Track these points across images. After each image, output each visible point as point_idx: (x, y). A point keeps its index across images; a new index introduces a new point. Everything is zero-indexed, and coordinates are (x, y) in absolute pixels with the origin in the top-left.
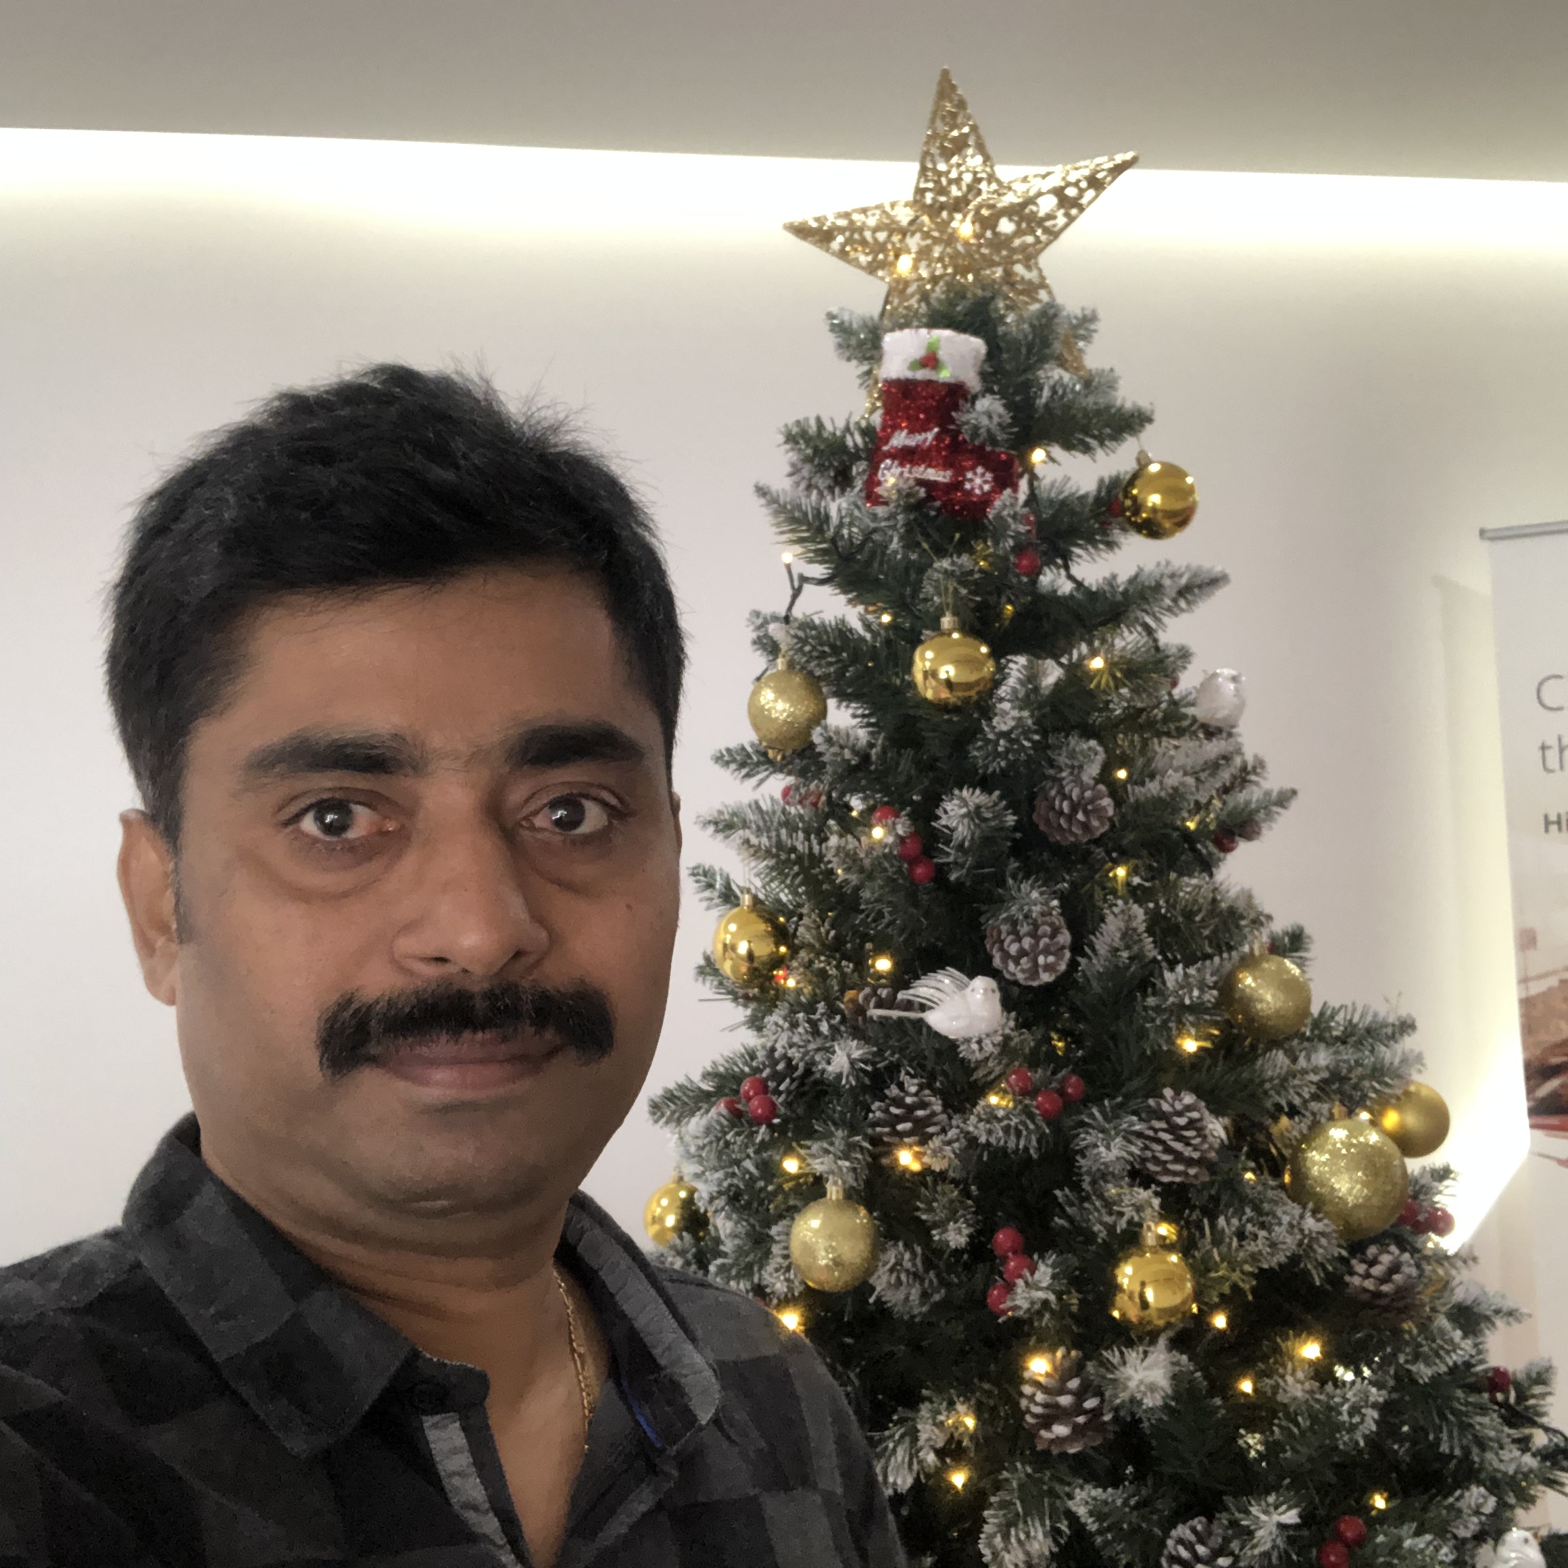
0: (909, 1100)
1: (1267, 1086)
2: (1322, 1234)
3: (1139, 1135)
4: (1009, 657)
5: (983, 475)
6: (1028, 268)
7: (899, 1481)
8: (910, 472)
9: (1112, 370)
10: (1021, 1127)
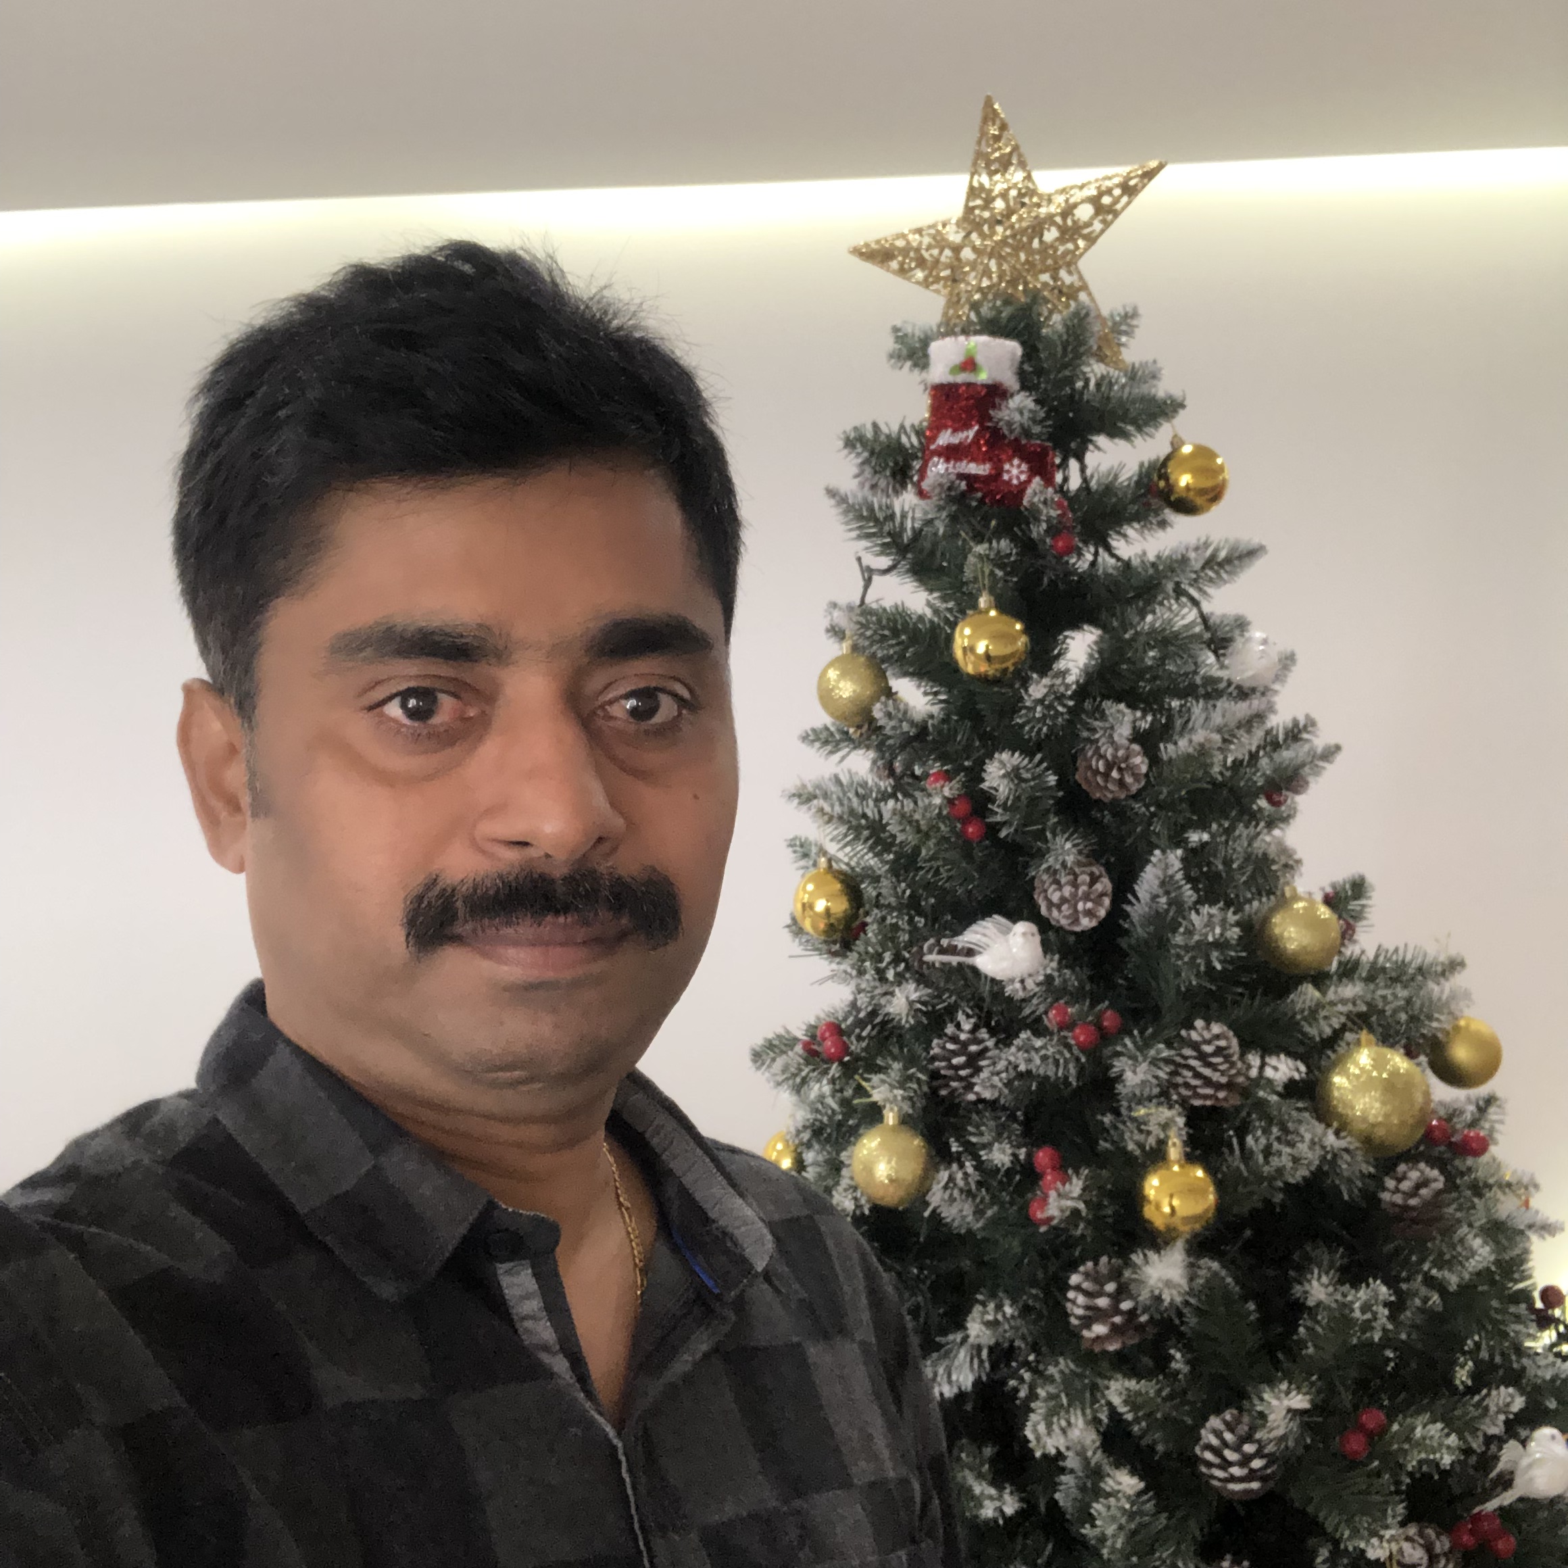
0: (963, 1037)
1: (1298, 1017)
2: (1346, 1150)
3: (1167, 1061)
4: (1066, 633)
5: (1019, 466)
6: (1070, 273)
7: (961, 1379)
8: (954, 467)
9: (1155, 362)
10: (1057, 1057)
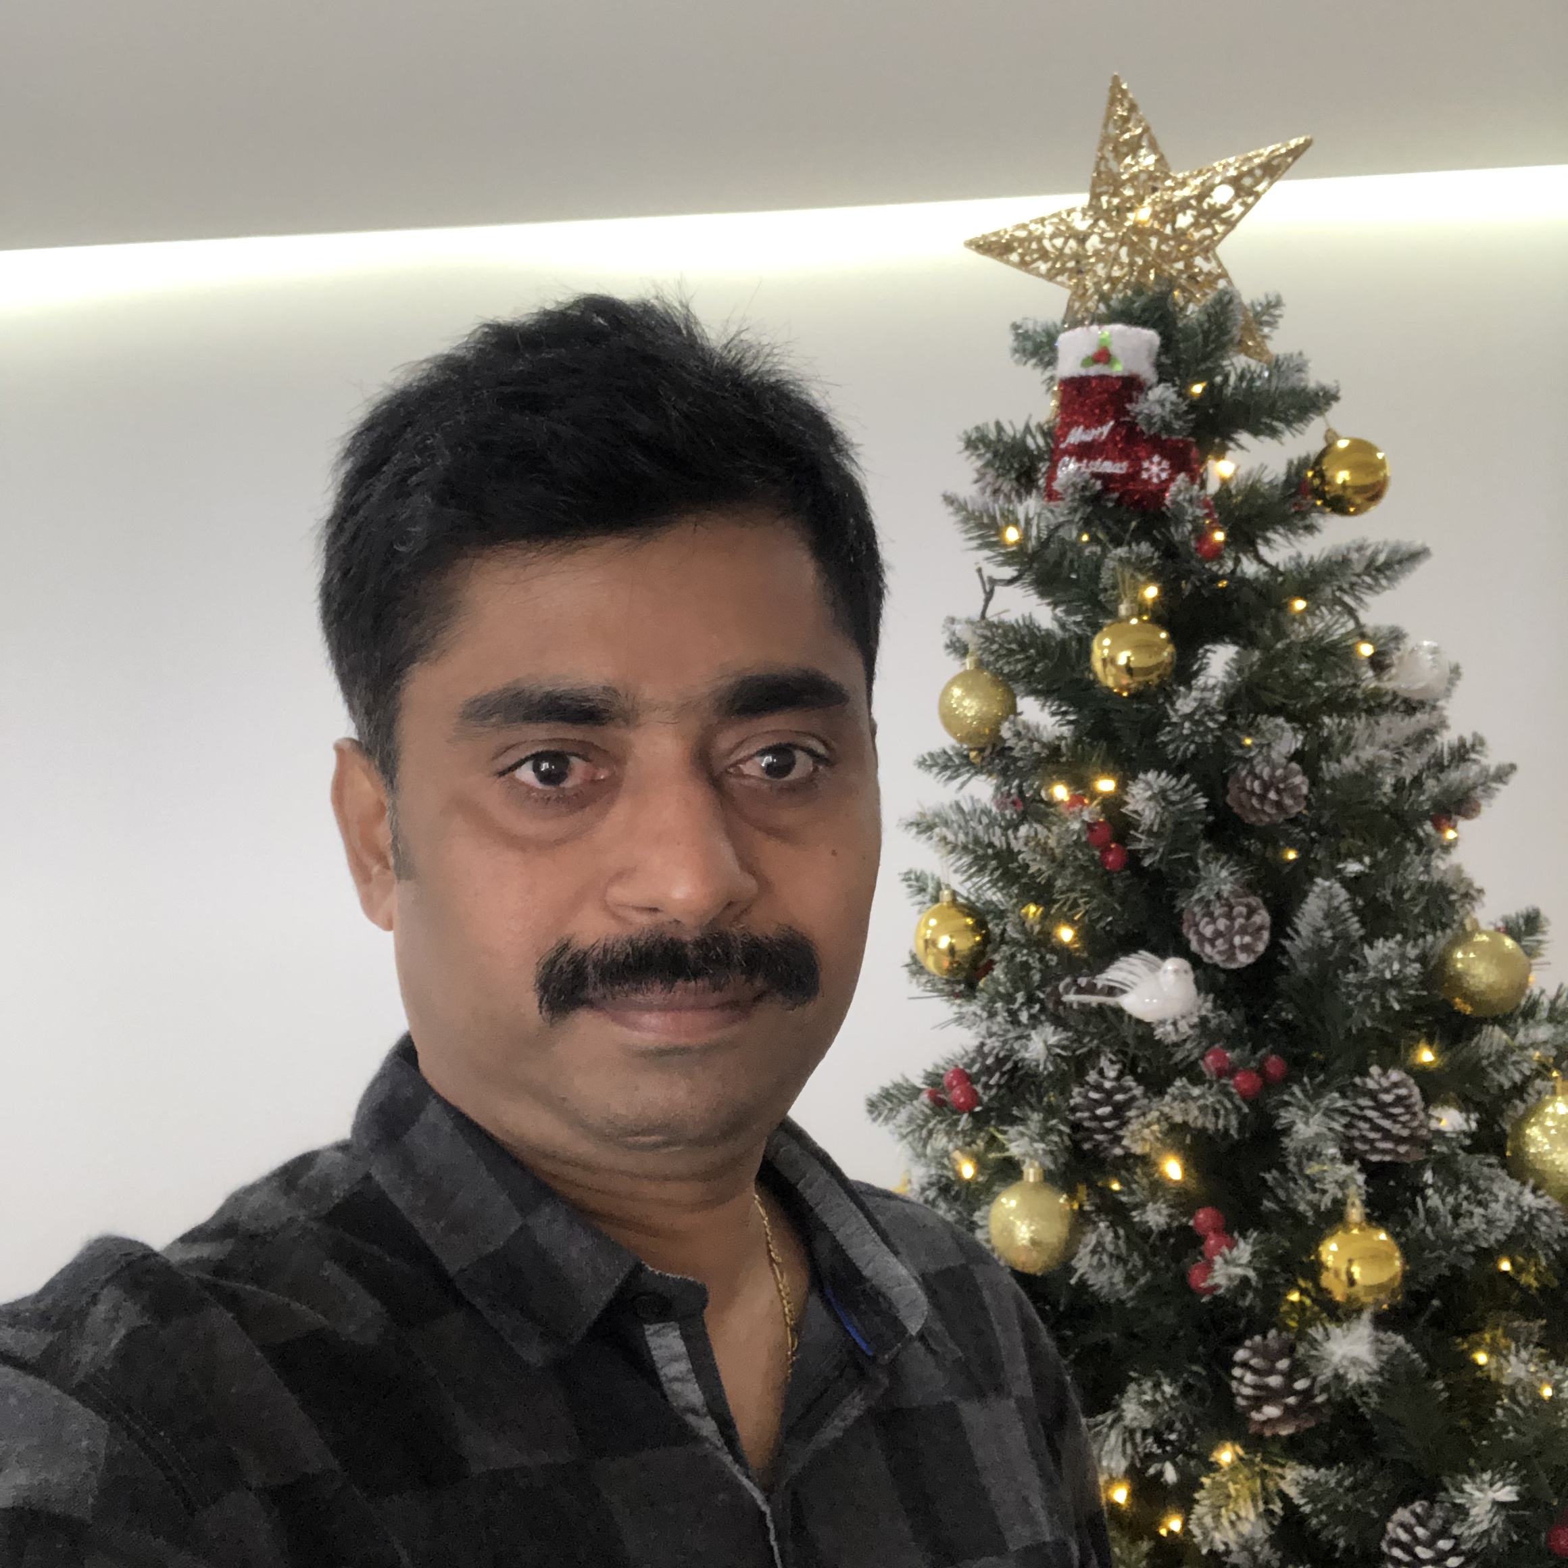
0: (1108, 1085)
1: (1485, 1062)
2: (1545, 1211)
3: (1343, 1112)
4: (1207, 647)
5: (1159, 464)
6: (1207, 259)
7: (1113, 1465)
8: (1087, 467)
9: (1300, 354)
10: (1218, 1106)
